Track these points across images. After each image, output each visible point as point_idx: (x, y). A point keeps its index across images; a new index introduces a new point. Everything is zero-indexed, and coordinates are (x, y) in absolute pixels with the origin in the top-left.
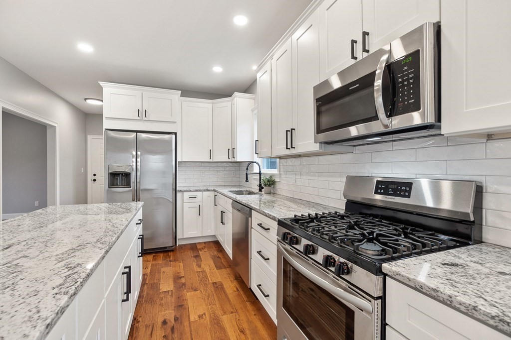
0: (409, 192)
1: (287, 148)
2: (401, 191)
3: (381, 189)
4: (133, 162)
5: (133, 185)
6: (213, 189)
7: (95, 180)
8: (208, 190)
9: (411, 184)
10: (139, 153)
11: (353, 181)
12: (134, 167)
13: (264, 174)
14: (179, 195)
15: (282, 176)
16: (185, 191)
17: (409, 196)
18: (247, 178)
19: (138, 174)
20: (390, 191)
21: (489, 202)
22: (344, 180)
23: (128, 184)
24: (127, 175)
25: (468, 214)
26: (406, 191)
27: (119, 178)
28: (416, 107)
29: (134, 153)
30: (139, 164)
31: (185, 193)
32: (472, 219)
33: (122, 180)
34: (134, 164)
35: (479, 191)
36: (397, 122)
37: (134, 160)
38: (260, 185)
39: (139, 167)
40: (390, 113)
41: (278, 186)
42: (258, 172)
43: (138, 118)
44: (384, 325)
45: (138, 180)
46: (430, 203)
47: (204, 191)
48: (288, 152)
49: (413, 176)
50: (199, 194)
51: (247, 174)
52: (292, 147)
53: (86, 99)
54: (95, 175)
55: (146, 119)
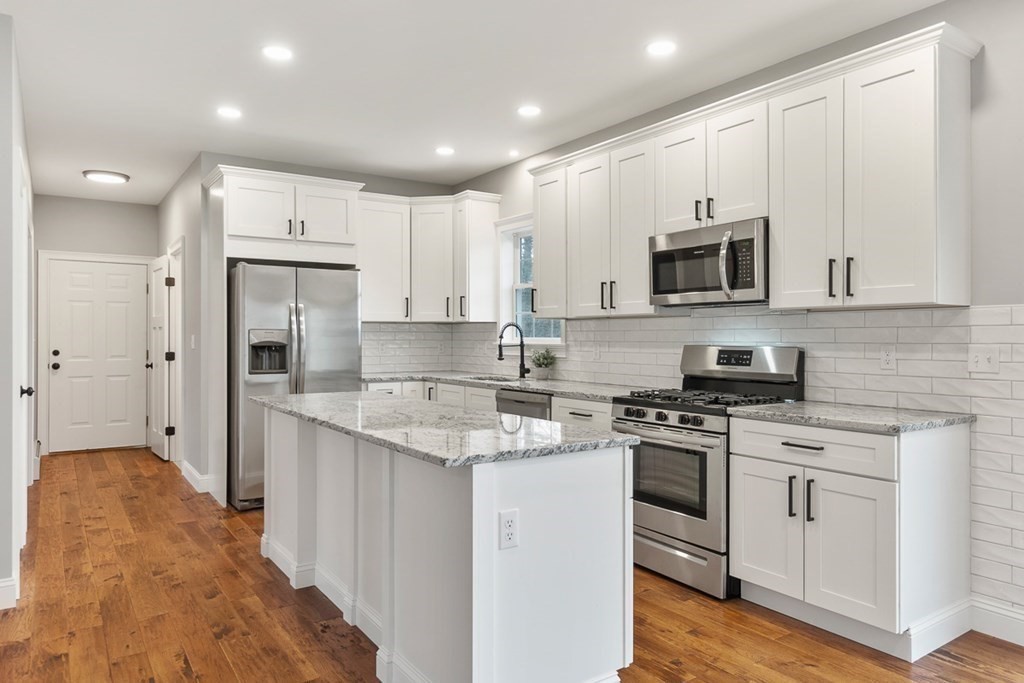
0: (750, 360)
1: (603, 308)
2: (743, 359)
3: (724, 358)
4: (292, 322)
5: (291, 368)
6: (420, 377)
7: (56, 366)
8: (412, 379)
9: (751, 352)
10: (301, 305)
11: (692, 352)
12: (293, 333)
13: (528, 345)
15: (571, 349)
16: (372, 381)
17: (749, 365)
18: (501, 354)
19: (303, 346)
20: (733, 361)
21: (809, 365)
22: (681, 351)
23: (282, 367)
24: (280, 349)
25: (792, 376)
26: (747, 359)
27: (266, 356)
28: (751, 285)
29: (293, 305)
30: (303, 327)
31: (371, 385)
32: (796, 380)
33: (270, 358)
34: (295, 327)
35: (802, 356)
36: (739, 295)
37: (294, 319)
38: (522, 365)
39: (303, 333)
40: (733, 286)
41: (561, 366)
42: (519, 343)
43: (288, 237)
44: (728, 453)
45: (302, 360)
46: (773, 369)
47: (406, 380)
48: (603, 313)
49: (754, 344)
50: (395, 387)
51: (500, 347)
52: (611, 307)
53: (85, 173)
54: (56, 353)
55: (302, 238)
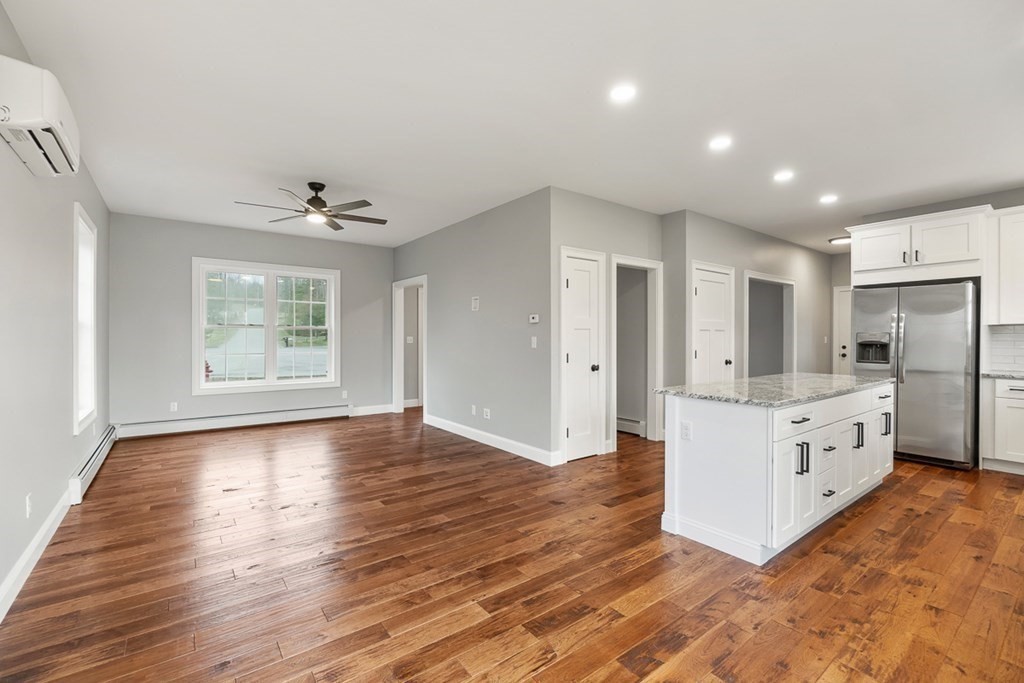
4: (892, 327)
5: (892, 360)
7: (844, 355)
10: (903, 315)
12: (894, 335)
14: (983, 383)
16: (999, 377)
19: (901, 345)
23: (885, 359)
24: (884, 347)
27: (872, 351)
29: (896, 315)
30: (902, 330)
31: (999, 382)
33: (876, 353)
34: (894, 331)
37: (894, 325)
39: (902, 335)
43: (904, 264)
45: (900, 355)
53: (830, 241)
54: (844, 347)
55: (917, 263)
